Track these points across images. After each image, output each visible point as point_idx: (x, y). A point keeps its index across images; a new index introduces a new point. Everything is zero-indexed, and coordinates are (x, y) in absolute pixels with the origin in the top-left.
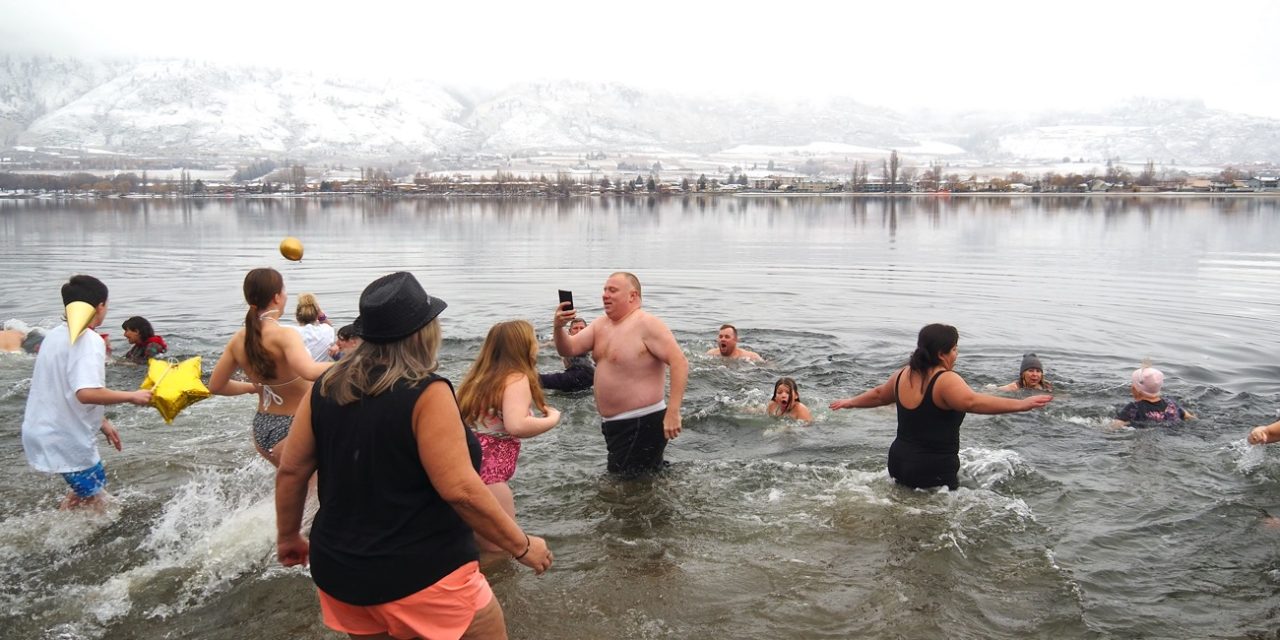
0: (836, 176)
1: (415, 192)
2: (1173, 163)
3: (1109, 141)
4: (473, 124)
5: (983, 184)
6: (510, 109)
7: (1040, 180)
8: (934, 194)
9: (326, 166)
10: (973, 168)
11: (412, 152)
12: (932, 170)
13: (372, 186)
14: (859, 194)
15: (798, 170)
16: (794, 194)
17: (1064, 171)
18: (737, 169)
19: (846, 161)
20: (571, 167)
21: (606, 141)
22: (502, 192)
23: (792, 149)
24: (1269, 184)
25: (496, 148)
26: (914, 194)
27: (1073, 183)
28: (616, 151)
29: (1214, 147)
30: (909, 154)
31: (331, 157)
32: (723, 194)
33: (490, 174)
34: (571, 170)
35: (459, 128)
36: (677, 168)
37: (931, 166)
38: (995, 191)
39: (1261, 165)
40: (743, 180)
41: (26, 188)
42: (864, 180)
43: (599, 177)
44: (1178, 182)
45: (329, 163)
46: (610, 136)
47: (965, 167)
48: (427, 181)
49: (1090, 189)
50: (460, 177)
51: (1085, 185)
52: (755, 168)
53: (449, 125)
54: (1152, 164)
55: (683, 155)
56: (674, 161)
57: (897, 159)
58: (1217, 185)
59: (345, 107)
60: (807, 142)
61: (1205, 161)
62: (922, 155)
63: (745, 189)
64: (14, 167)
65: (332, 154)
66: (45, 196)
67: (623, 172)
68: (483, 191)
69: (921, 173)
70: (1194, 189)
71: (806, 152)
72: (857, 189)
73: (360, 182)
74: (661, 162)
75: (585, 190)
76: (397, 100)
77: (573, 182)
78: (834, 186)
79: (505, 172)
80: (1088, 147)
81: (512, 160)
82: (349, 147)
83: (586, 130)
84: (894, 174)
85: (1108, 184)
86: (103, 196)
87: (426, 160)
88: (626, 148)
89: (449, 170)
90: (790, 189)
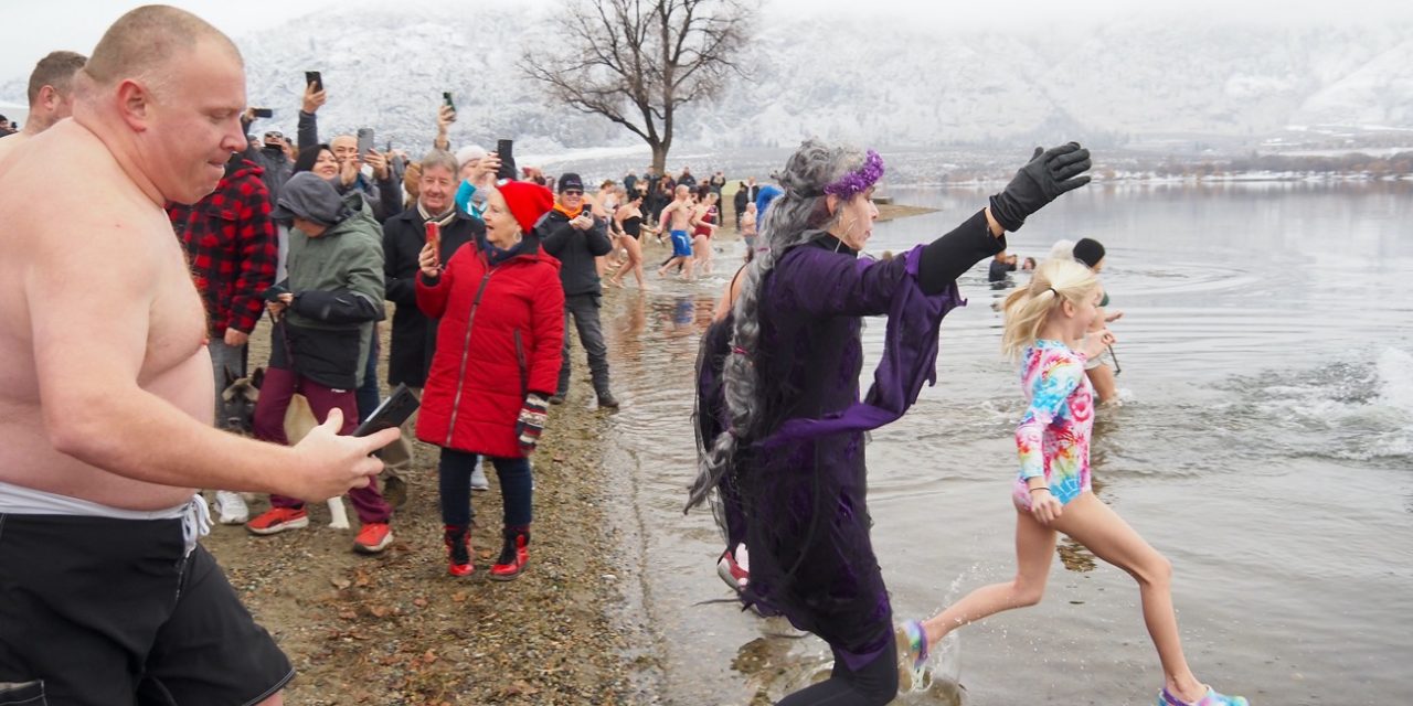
41: (1295, 170)
64: (1285, 148)
66: (1313, 179)
86: (1376, 178)
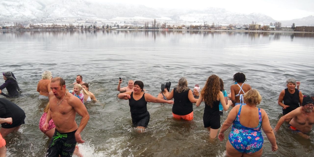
0: (141, 25)
1: (30, 29)
2: (218, 23)
3: (204, 17)
4: (45, 11)
5: (176, 27)
6: (55, 7)
7: (189, 26)
8: (164, 30)
9: (3, 22)
10: (173, 23)
11: (28, 18)
12: (164, 24)
13: (17, 28)
14: (146, 30)
15: (132, 23)
16: (131, 30)
17: (194, 24)
18: (116, 23)
19: (143, 21)
20: (73, 22)
21: (83, 16)
22: (54, 29)
23: (130, 18)
24: (239, 28)
25: (52, 17)
26: (160, 30)
27: (196, 27)
28: (85, 18)
29: (227, 19)
30: (158, 20)
31: (5, 20)
32: (113, 29)
33: (51, 24)
34: (73, 23)
35: (42, 12)
36: (101, 23)
37: (164, 23)
38: (179, 29)
39: (237, 24)
40: (118, 26)
42: (148, 26)
43: (81, 25)
44: (220, 28)
45: (4, 21)
46: (83, 14)
47: (172, 23)
48: (33, 26)
49: (200, 29)
50: (42, 25)
51: (199, 28)
52: (121, 23)
53: (38, 11)
54: (214, 23)
55: (102, 19)
56: (100, 21)
57: (156, 21)
58: (228, 28)
59: (8, 6)
60: (134, 16)
61: (226, 23)
62: (162, 20)
63: (118, 28)
65: (5, 19)
67: (87, 24)
68: (49, 29)
69: (161, 25)
70: (223, 29)
71: (133, 19)
72: (146, 28)
73: (14, 27)
74: (97, 21)
75: (77, 28)
76: (23, 4)
77: (74, 26)
78: (141, 27)
79: (55, 24)
80: (200, 19)
81: (57, 20)
82: (10, 17)
83: (76, 13)
84: (155, 25)
85: (204, 28)
87: (33, 20)
88: (88, 17)
89: (39, 23)
90: (130, 28)
